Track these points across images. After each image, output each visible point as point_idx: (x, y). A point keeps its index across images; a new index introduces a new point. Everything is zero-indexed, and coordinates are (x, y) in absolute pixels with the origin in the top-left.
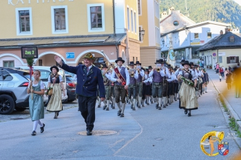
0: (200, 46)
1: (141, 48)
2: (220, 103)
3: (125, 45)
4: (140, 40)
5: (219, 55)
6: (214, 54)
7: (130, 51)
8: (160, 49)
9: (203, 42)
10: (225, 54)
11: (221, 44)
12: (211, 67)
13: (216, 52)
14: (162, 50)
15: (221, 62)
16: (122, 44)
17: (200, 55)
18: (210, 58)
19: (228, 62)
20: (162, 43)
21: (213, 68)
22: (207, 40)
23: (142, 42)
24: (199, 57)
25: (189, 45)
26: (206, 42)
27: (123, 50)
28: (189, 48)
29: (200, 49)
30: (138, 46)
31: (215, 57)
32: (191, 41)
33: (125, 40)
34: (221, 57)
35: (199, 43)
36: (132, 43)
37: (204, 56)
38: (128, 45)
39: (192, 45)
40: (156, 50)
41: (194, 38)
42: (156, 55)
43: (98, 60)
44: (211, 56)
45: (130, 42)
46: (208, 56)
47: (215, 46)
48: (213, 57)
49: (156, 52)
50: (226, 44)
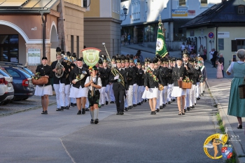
1: (86, 20)
3: (57, 15)
4: (85, 5)
5: (219, 37)
6: (211, 35)
7: (65, 25)
8: (119, 23)
9: (192, 12)
10: (228, 35)
11: (222, 19)
13: (213, 30)
15: (222, 48)
17: (188, 35)
18: (204, 41)
19: (234, 49)
22: (200, 10)
23: (88, 9)
24: (185, 39)
25: (169, 17)
26: (197, 14)
27: (54, 24)
28: (169, 21)
29: (188, 24)
30: (82, 16)
31: (212, 40)
32: (173, 10)
33: (58, 6)
34: (222, 41)
35: (186, 15)
36: (70, 11)
37: (193, 37)
38: (63, 14)
39: (174, 17)
40: (111, 23)
41: (178, 6)
42: (111, 32)
43: (8, 39)
44: (206, 37)
45: (67, 9)
46: (200, 38)
47: (213, 21)
48: (209, 39)
49: (111, 28)
50: (230, 18)
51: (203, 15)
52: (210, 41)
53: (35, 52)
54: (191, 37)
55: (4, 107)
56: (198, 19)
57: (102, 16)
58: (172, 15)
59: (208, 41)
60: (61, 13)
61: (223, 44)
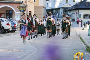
0: (68, 8)
1: (35, 7)
2: (80, 39)
4: (34, 1)
5: (79, 13)
6: (76, 13)
8: (45, 8)
9: (70, 5)
10: (82, 13)
11: (81, 7)
12: (74, 20)
13: (77, 11)
14: (47, 9)
15: (80, 17)
16: (24, 3)
17: (68, 13)
18: (74, 15)
19: (84, 18)
20: (47, 4)
21: (76, 21)
22: (73, 4)
23: (35, 3)
24: (67, 14)
25: (62, 7)
28: (62, 8)
30: (33, 5)
31: (77, 14)
32: (63, 4)
33: (26, 1)
34: (80, 15)
35: (68, 6)
36: (30, 3)
37: (70, 13)
38: (28, 4)
39: (64, 7)
40: (43, 8)
41: (65, 3)
42: (43, 11)
43: (9, 12)
44: (75, 13)
45: (29, 2)
46: (73, 14)
47: (77, 8)
48: (76, 14)
49: (43, 9)
50: (83, 7)
51: (74, 6)
52: (76, 15)
53: (18, 16)
54: (69, 14)
55: (8, 33)
56: (72, 7)
57: (40, 5)
58: (63, 6)
59: (75, 15)
60: (27, 3)
61: (80, 16)
